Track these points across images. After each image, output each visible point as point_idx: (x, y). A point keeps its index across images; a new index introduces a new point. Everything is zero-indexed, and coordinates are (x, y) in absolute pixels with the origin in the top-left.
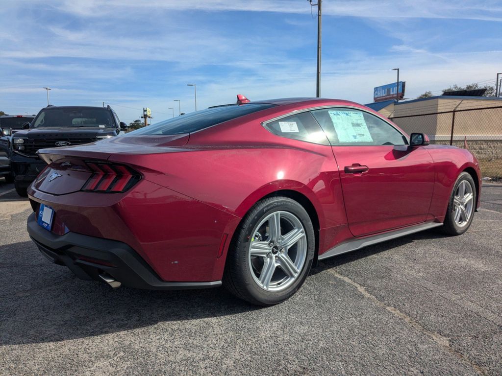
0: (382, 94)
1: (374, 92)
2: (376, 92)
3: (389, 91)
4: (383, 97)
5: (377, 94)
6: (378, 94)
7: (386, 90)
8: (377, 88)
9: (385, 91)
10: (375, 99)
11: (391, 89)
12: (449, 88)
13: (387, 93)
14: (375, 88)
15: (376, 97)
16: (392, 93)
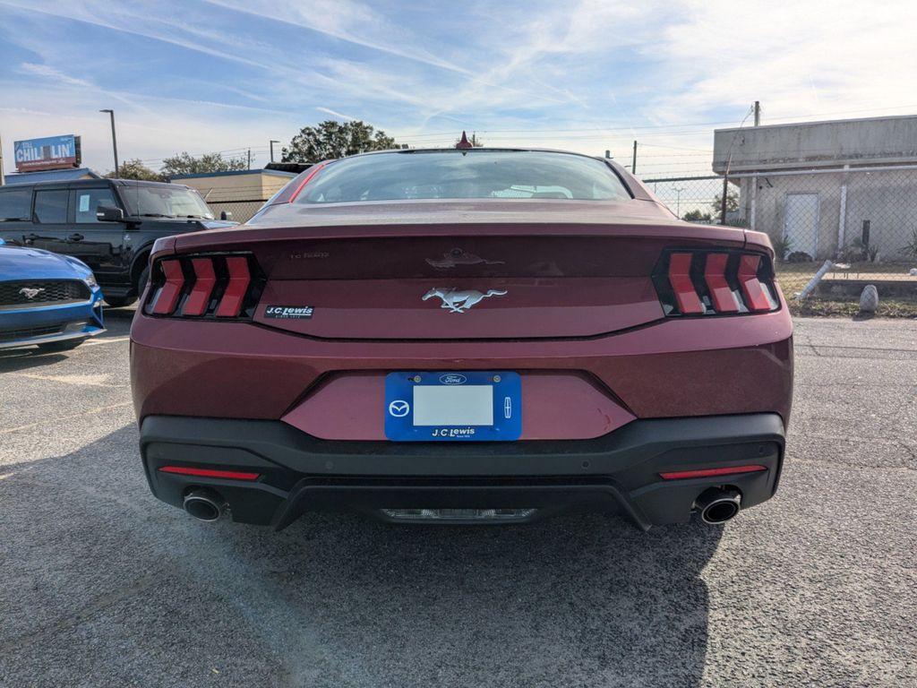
0: (33, 156)
1: (16, 152)
2: (20, 151)
3: (47, 150)
4: (35, 161)
5: (21, 156)
6: (25, 155)
7: (42, 148)
8: (21, 142)
9: (39, 150)
10: (18, 164)
11: (53, 147)
12: (175, 157)
13: (45, 155)
14: (15, 143)
15: (20, 160)
16: (54, 156)
